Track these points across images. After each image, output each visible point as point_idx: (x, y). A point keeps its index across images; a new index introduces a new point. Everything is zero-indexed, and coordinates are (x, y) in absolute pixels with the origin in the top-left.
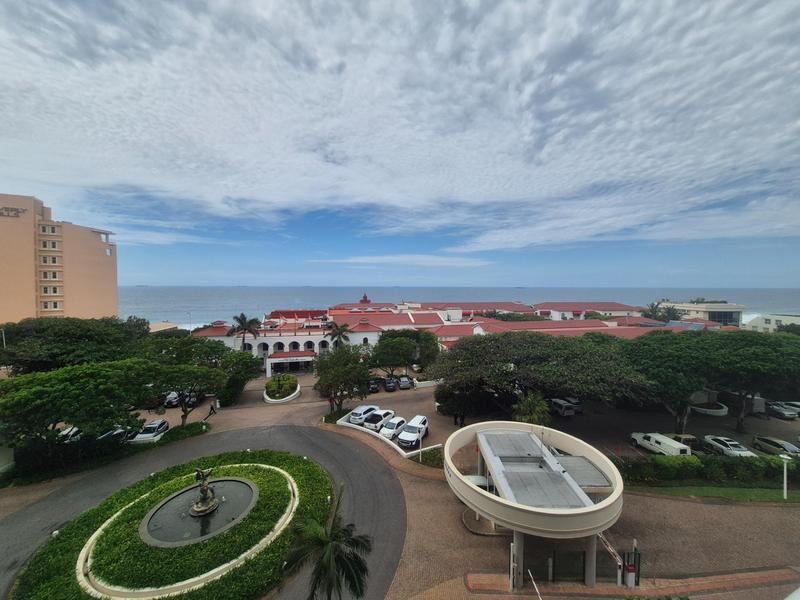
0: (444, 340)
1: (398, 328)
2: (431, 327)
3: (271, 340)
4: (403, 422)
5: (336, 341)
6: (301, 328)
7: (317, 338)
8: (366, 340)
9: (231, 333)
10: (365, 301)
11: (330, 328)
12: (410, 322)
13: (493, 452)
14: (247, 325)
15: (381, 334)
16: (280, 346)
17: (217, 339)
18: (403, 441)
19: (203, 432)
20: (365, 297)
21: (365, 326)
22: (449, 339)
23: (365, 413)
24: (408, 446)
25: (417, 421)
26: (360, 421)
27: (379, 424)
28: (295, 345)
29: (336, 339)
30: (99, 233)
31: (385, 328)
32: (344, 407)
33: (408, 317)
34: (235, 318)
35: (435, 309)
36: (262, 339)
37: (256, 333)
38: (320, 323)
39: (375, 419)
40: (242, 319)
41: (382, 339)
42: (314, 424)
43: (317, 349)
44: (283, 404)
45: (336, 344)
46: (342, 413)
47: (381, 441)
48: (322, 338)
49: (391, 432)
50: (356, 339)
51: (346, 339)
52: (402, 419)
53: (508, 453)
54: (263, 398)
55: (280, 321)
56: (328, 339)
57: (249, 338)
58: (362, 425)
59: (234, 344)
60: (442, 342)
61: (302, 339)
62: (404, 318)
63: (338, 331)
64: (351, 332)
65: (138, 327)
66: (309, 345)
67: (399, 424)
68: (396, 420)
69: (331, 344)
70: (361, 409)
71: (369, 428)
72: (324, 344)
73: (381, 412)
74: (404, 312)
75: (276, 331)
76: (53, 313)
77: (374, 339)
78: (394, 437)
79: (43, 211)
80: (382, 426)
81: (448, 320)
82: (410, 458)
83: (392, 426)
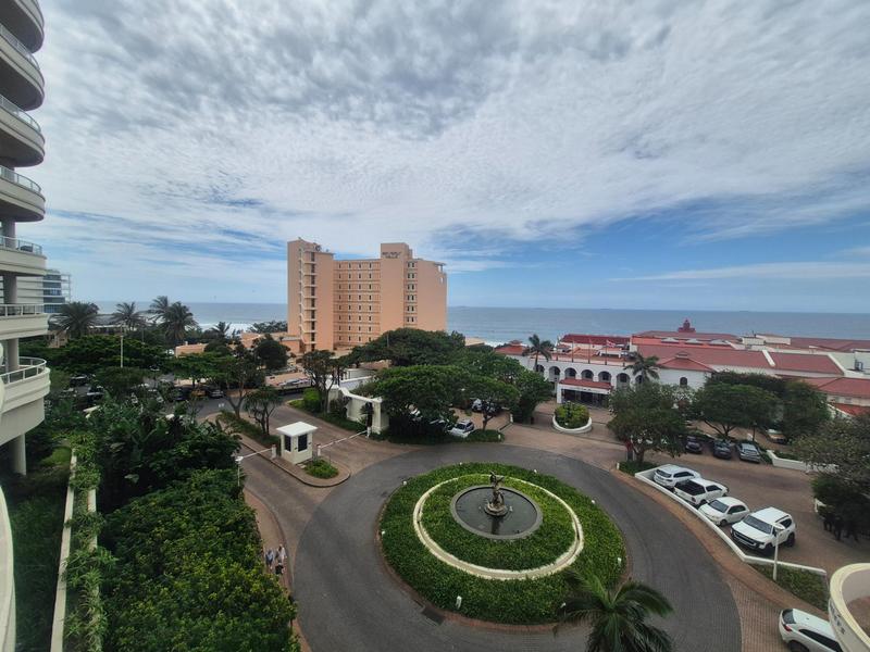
0: (842, 401)
1: (740, 370)
2: (813, 377)
3: (564, 364)
5: (640, 376)
6: (596, 356)
7: (615, 369)
8: (684, 381)
9: (526, 352)
10: (686, 328)
11: (632, 359)
12: (765, 364)
14: (541, 347)
15: (709, 375)
16: (572, 372)
17: (513, 357)
18: (740, 535)
19: (497, 440)
20: (687, 325)
21: (683, 362)
22: (854, 402)
23: (676, 476)
24: (750, 546)
25: (771, 516)
26: (671, 484)
27: (699, 498)
28: (588, 374)
29: (639, 373)
30: (437, 265)
31: (718, 369)
32: (646, 459)
33: (767, 357)
34: (530, 339)
35: (823, 348)
36: (553, 362)
37: (548, 356)
38: (619, 353)
39: (693, 489)
40: (535, 340)
41: (710, 383)
42: (607, 467)
43: (614, 382)
44: (577, 435)
45: (640, 379)
46: (644, 466)
47: (700, 520)
48: (620, 370)
49: (721, 515)
50: (669, 378)
51: (655, 375)
52: (741, 503)
54: (552, 424)
55: (573, 346)
56: (629, 372)
57: (542, 359)
58: (672, 490)
59: (527, 364)
60: (837, 405)
61: (597, 368)
62: (758, 358)
63: (643, 364)
64: (662, 367)
65: (458, 339)
66: (605, 376)
67: (734, 509)
68: (731, 502)
69: (633, 379)
70: (671, 469)
71: (681, 497)
72: (623, 378)
73: (705, 483)
74: (754, 348)
75: (569, 356)
76: (412, 326)
77: (697, 381)
78: (724, 525)
79: (409, 252)
80: (703, 502)
81: (857, 370)
82: (756, 566)
83: (721, 508)
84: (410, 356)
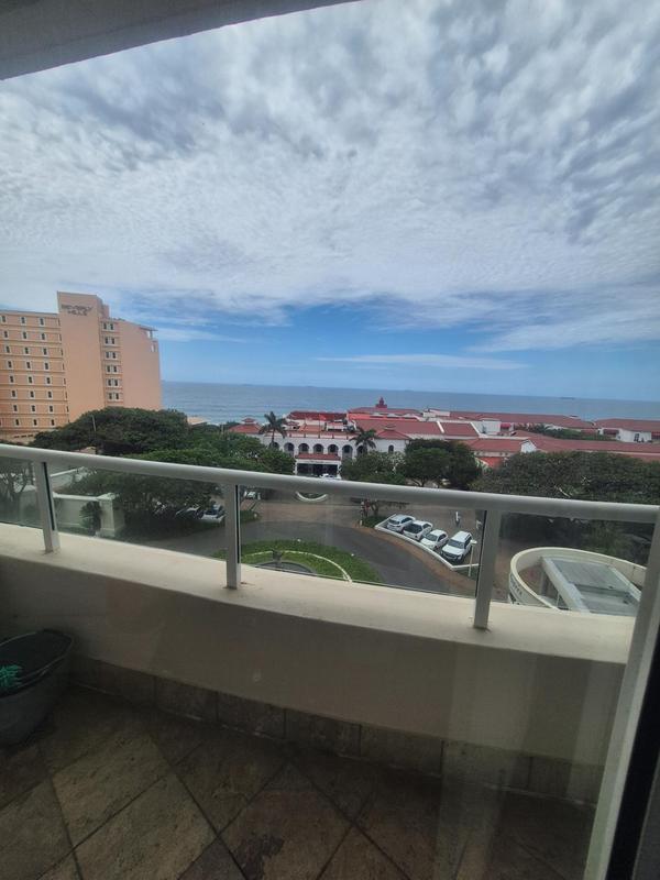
0: (481, 454)
1: (427, 437)
2: (465, 439)
3: (297, 440)
4: (444, 536)
5: (361, 447)
6: (323, 431)
7: (341, 441)
8: (391, 448)
9: (263, 430)
10: (381, 405)
11: (353, 432)
12: (439, 432)
13: (567, 579)
14: (275, 424)
15: (408, 442)
16: (304, 447)
17: (253, 436)
18: (447, 554)
19: (254, 520)
20: (382, 402)
21: (391, 433)
22: (488, 454)
23: (403, 522)
24: (454, 560)
25: (461, 536)
26: (398, 529)
27: (419, 534)
28: (319, 448)
29: (361, 444)
30: (146, 329)
31: (414, 437)
32: (380, 513)
33: (438, 425)
34: (266, 416)
35: (467, 418)
36: (288, 440)
37: (284, 432)
38: (342, 427)
39: (413, 528)
40: (271, 418)
41: (409, 449)
42: (352, 525)
43: (340, 453)
44: (316, 503)
45: (361, 449)
46: (378, 519)
47: (423, 550)
48: (346, 442)
49: (433, 543)
50: (382, 446)
51: (372, 445)
52: (443, 532)
53: (585, 582)
54: (296, 497)
55: (301, 423)
56: (353, 444)
57: (278, 435)
58: (401, 532)
59: (265, 440)
60: (479, 457)
61: (326, 441)
62: (433, 427)
63: (365, 437)
64: (376, 438)
65: (178, 418)
66: (333, 448)
67: (441, 537)
68: (438, 533)
69: (355, 452)
70: (399, 518)
71: (408, 536)
72: (347, 449)
73: (421, 523)
74: (431, 420)
75: (300, 432)
76: (116, 403)
77: (400, 447)
78: (436, 549)
79: (103, 309)
80: (422, 537)
81: (484, 433)
82: (458, 571)
83: (433, 538)
84: (133, 441)
